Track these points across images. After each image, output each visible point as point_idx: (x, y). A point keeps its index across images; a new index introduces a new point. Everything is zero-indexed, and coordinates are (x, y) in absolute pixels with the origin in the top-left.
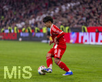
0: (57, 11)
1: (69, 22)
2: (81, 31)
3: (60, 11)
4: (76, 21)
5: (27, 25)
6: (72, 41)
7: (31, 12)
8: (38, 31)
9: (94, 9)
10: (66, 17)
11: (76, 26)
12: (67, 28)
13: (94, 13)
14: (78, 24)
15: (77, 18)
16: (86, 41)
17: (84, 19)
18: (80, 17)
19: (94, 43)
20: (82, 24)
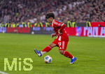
0: (64, 9)
1: (75, 18)
2: (85, 26)
3: (67, 8)
4: (81, 17)
5: (38, 21)
6: (77, 34)
7: (42, 9)
8: (48, 26)
9: (97, 7)
10: (72, 14)
11: (81, 21)
12: (74, 23)
13: (97, 10)
14: (83, 20)
15: (82, 15)
16: (90, 34)
17: (88, 15)
18: (84, 14)
19: (97, 36)
20: (86, 20)
